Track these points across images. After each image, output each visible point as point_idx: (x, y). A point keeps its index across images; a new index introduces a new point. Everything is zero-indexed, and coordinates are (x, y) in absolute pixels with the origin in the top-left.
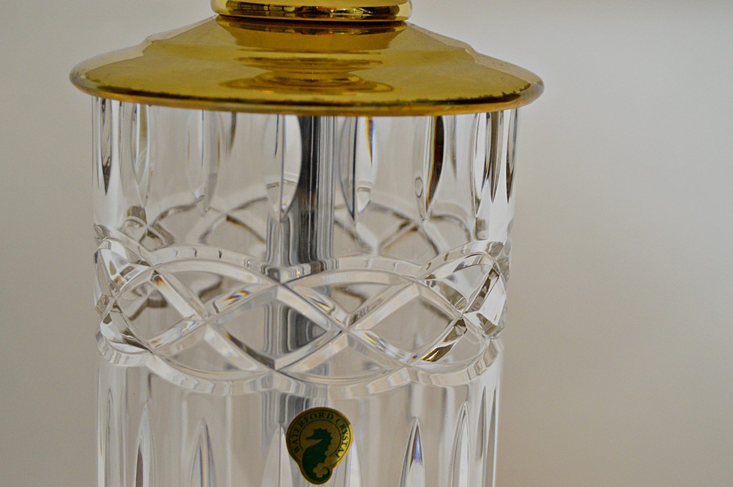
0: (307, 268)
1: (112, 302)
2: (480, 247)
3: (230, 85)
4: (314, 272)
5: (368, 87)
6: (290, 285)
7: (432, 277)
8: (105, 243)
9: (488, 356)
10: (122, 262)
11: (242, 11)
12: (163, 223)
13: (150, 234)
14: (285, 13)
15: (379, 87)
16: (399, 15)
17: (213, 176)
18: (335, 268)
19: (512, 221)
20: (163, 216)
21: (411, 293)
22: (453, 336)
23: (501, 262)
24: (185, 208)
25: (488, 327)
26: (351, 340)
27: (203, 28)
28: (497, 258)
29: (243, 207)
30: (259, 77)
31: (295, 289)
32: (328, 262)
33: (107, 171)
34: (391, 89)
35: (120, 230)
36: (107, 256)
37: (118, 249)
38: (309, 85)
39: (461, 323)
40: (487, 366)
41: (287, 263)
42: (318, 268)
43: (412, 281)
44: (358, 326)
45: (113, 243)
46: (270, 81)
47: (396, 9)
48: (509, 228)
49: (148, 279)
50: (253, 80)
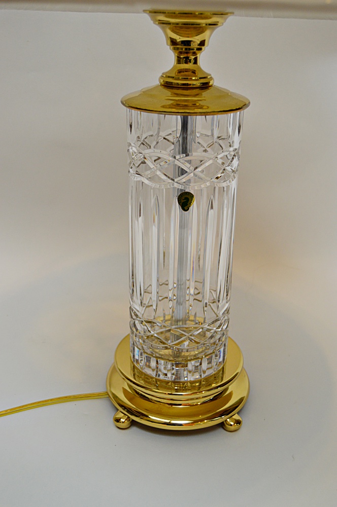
0: (184, 155)
1: (132, 163)
2: (231, 149)
3: (163, 107)
4: (186, 156)
5: (201, 108)
6: (179, 160)
7: (217, 158)
8: (130, 147)
9: (233, 178)
10: (135, 153)
11: (167, 84)
12: (145, 140)
13: (142, 143)
14: (178, 85)
15: (204, 107)
16: (210, 84)
17: (159, 128)
18: (192, 155)
19: (240, 141)
20: (146, 138)
21: (211, 162)
22: (223, 173)
23: (237, 153)
24: (152, 136)
25: (233, 171)
26: (194, 174)
27: (156, 87)
28: (235, 152)
29: (168, 135)
30: (172, 104)
31: (181, 161)
32: (190, 154)
33: (131, 126)
34: (208, 107)
35: (134, 144)
36: (131, 151)
37: (134, 149)
38: (186, 106)
39: (224, 170)
40: (233, 180)
41: (179, 154)
42: (187, 155)
43: (211, 159)
44: (197, 170)
45: (133, 148)
46: (174, 105)
47: (209, 82)
48: (240, 143)
49: (142, 157)
50: (170, 105)
